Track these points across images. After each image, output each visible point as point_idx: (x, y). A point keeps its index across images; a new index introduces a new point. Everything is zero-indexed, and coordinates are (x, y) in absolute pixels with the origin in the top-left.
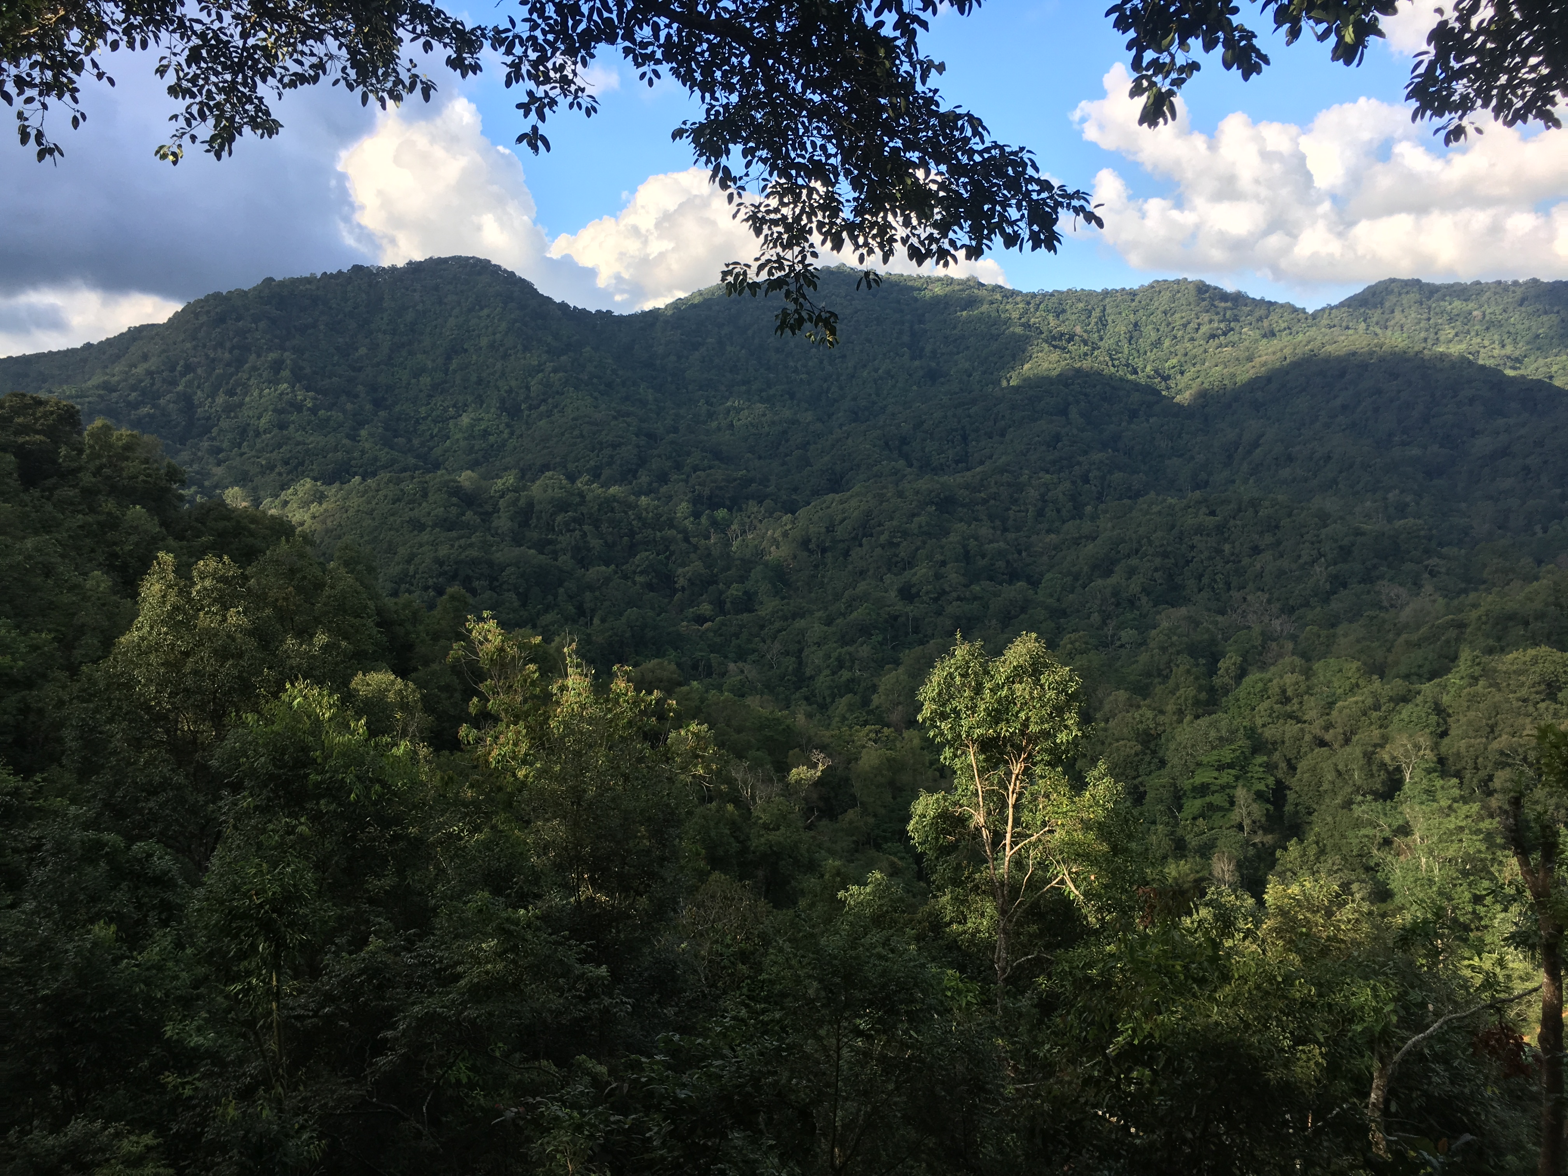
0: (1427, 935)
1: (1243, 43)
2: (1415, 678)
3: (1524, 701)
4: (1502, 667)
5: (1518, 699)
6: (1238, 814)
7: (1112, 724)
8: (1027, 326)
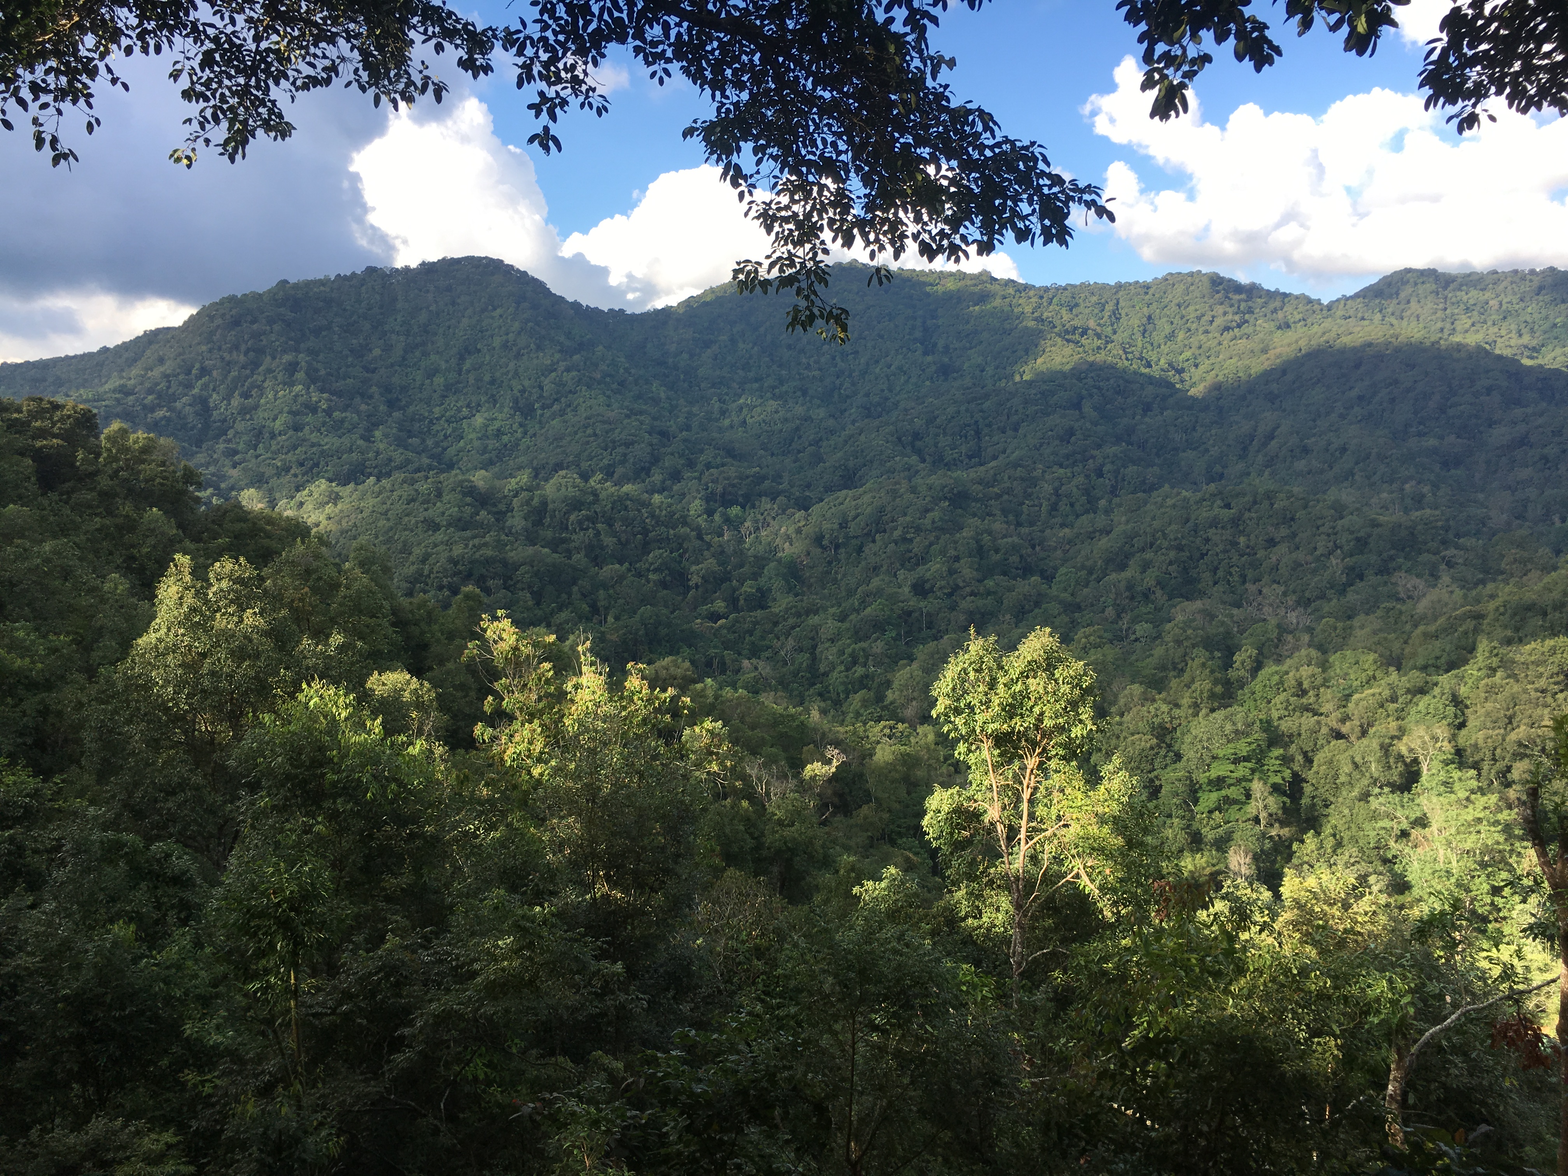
0: (1444, 926)
1: (1255, 35)
2: (1432, 669)
3: (1543, 691)
4: (1518, 658)
5: (1537, 690)
6: (1254, 807)
7: (1127, 718)
8: (1040, 320)
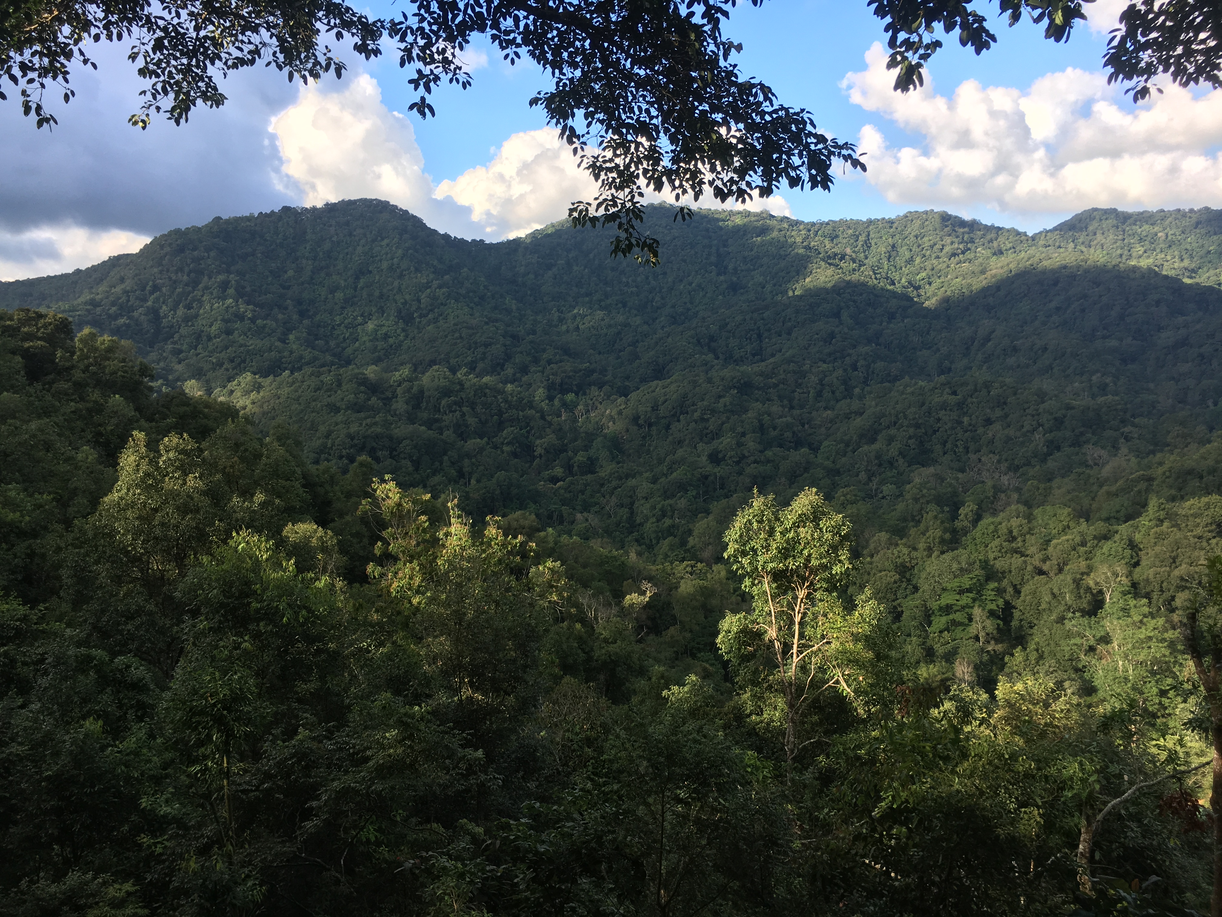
0: (1123, 721)
1: (975, 25)
2: (1113, 521)
3: (1200, 538)
4: (1180, 511)
5: (1194, 537)
6: (975, 628)
7: (876, 558)
8: (807, 248)
